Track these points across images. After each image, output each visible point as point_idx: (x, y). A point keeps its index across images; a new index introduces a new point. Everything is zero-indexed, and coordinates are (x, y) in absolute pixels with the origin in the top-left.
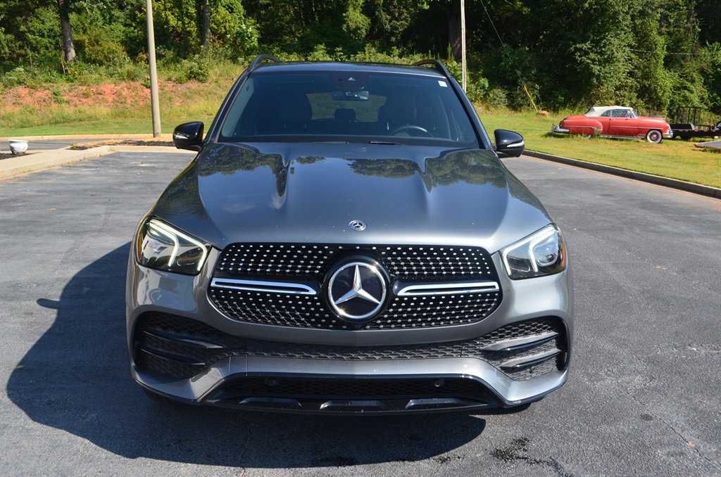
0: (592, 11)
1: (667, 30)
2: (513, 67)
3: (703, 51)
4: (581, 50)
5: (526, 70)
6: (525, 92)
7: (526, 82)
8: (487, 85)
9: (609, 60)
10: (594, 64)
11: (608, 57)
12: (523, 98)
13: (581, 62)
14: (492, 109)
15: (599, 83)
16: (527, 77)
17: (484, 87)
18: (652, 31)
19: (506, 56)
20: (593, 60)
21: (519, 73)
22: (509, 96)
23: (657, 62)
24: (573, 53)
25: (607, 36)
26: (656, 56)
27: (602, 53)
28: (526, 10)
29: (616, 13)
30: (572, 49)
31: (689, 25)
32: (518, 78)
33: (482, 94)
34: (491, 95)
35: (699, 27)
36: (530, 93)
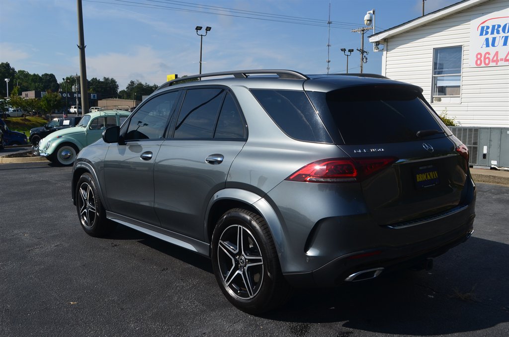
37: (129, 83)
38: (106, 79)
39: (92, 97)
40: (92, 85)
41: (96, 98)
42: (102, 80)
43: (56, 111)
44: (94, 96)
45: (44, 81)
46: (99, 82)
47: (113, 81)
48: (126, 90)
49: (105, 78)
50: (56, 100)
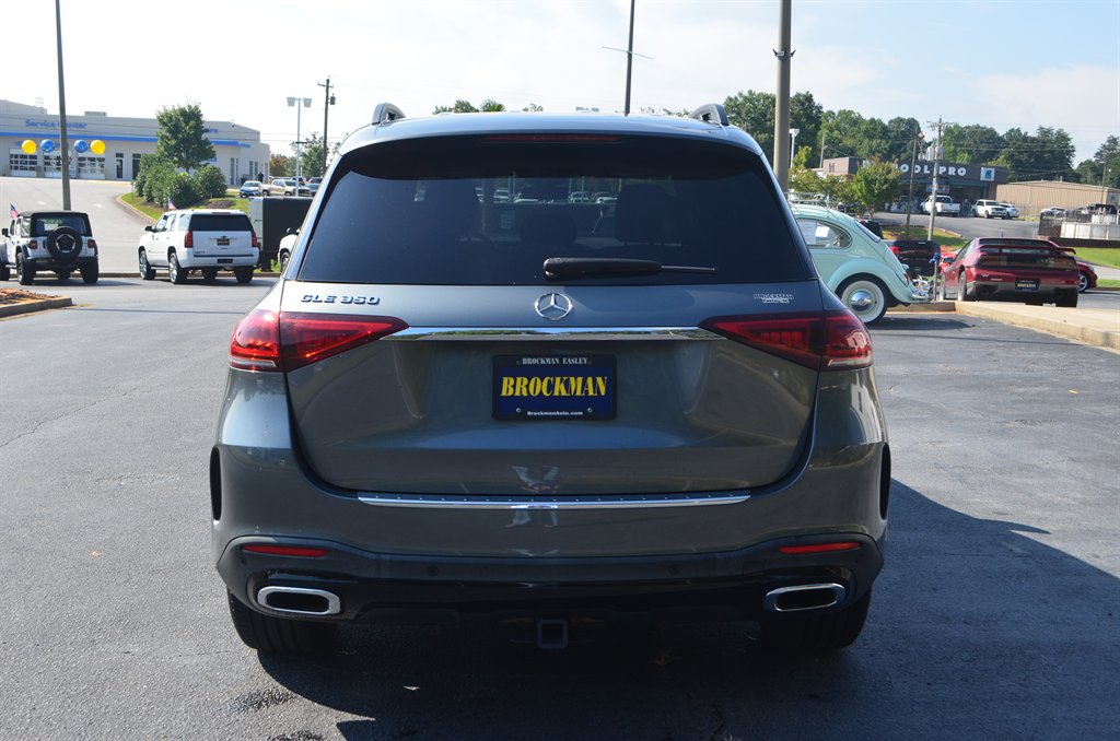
37: (1104, 141)
38: (1045, 132)
39: (983, 177)
40: (1007, 145)
41: (992, 179)
42: (1033, 133)
43: (894, 207)
44: (988, 173)
45: (892, 135)
46: (1025, 139)
47: (1063, 138)
48: (1094, 160)
49: (1041, 128)
50: (886, 181)
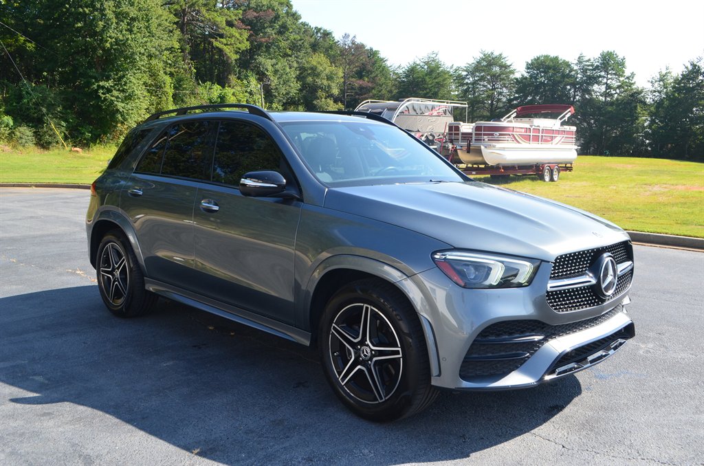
0: (113, 51)
1: (169, 70)
2: (37, 104)
3: (200, 90)
4: (103, 87)
5: (51, 107)
6: (51, 130)
7: (52, 119)
8: (11, 123)
9: (129, 98)
10: (118, 101)
11: (129, 95)
12: (50, 136)
13: (105, 99)
14: (21, 148)
15: (124, 119)
16: (52, 114)
17: (7, 125)
18: (159, 71)
19: (27, 93)
20: (117, 97)
21: (44, 110)
22: (36, 134)
23: (167, 99)
24: (96, 91)
25: (127, 74)
26: (165, 93)
27: (123, 91)
28: (31, 46)
29: (133, 53)
30: (95, 86)
31: (186, 66)
32: (44, 115)
33: (7, 132)
34: (18, 133)
35: (194, 68)
36: (57, 130)
